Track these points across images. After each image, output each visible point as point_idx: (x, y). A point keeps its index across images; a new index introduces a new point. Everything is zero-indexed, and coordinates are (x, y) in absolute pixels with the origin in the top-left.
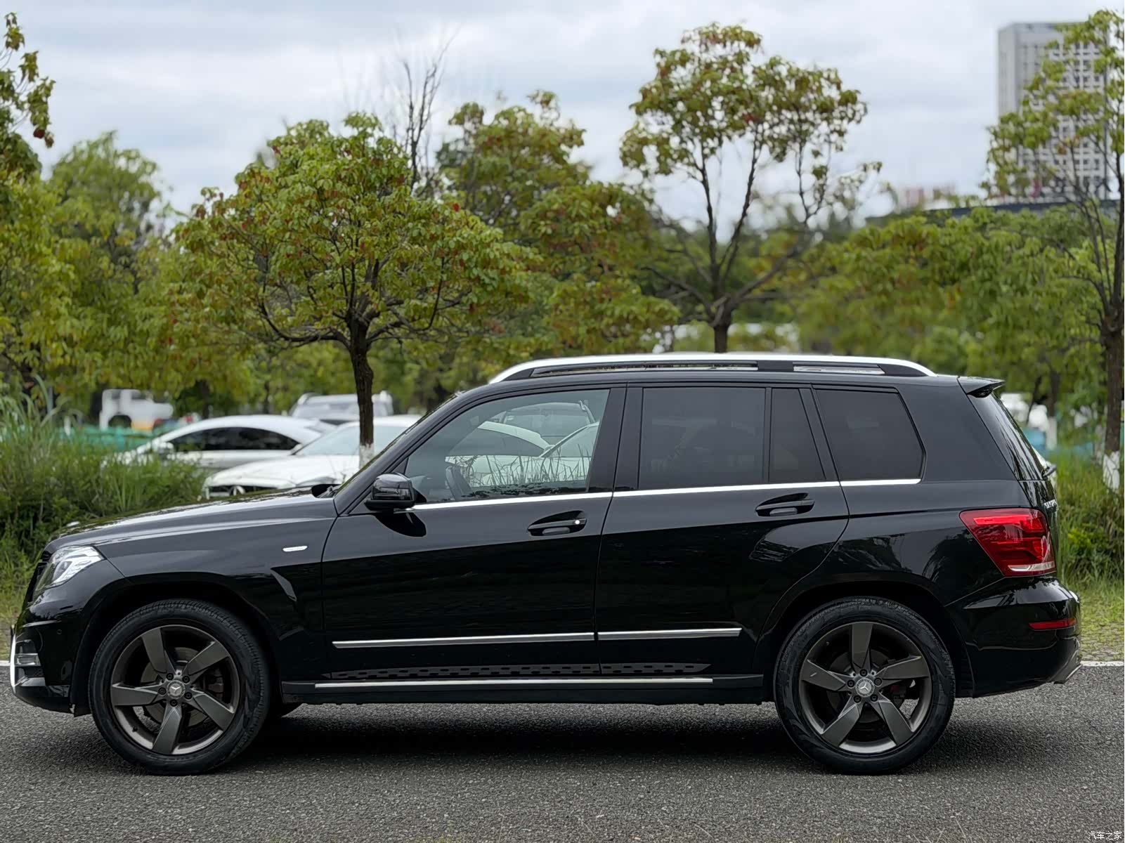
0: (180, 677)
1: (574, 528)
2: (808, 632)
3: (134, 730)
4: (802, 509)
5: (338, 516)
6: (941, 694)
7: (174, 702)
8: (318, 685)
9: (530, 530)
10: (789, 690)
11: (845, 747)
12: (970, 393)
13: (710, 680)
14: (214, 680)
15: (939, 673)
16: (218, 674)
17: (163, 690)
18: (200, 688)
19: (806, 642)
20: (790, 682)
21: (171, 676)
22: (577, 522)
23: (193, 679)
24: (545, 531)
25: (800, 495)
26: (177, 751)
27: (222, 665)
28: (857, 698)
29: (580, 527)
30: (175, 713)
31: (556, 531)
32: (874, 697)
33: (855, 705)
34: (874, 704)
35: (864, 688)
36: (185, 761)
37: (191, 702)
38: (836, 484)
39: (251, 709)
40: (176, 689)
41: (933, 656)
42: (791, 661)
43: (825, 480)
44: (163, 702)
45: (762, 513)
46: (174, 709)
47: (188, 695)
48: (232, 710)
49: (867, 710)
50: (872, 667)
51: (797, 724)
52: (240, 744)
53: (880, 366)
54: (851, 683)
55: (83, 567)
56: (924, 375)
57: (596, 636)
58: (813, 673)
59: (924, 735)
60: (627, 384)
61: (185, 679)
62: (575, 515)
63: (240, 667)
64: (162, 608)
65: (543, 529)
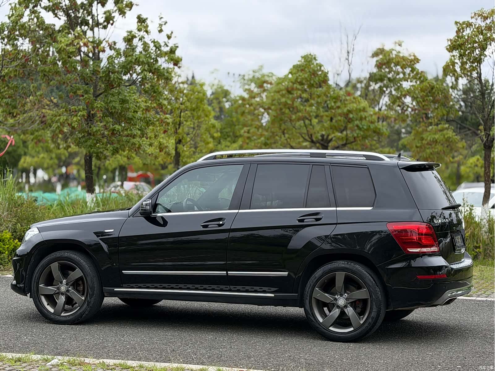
0: (65, 283)
1: (220, 225)
2: (316, 276)
3: (48, 304)
4: (317, 220)
5: (129, 217)
6: (374, 307)
7: (62, 294)
8: (115, 289)
9: (202, 226)
10: (307, 302)
11: (331, 328)
12: (402, 168)
13: (273, 295)
14: (79, 285)
15: (374, 297)
16: (80, 282)
17: (58, 289)
18: (74, 289)
19: (316, 279)
20: (308, 298)
21: (61, 283)
22: (221, 223)
23: (70, 284)
24: (209, 226)
25: (317, 213)
26: (62, 314)
27: (81, 278)
28: (338, 307)
29: (222, 225)
30: (63, 299)
31: (213, 226)
32: (346, 307)
33: (337, 310)
34: (346, 310)
35: (341, 302)
36: (68, 318)
37: (68, 294)
38: (335, 209)
39: (90, 299)
40: (63, 289)
41: (371, 289)
42: (309, 289)
43: (330, 207)
44: (59, 293)
45: (300, 221)
46: (62, 297)
47: (68, 291)
48: (83, 298)
49: (343, 313)
50: (345, 292)
51: (311, 317)
52: (87, 313)
53: (364, 156)
54: (336, 299)
55: (32, 236)
56: (383, 160)
57: (227, 273)
58: (318, 294)
59: (366, 325)
60: (251, 162)
61: (67, 284)
62: (220, 219)
63: (86, 280)
64: (58, 254)
65: (209, 225)
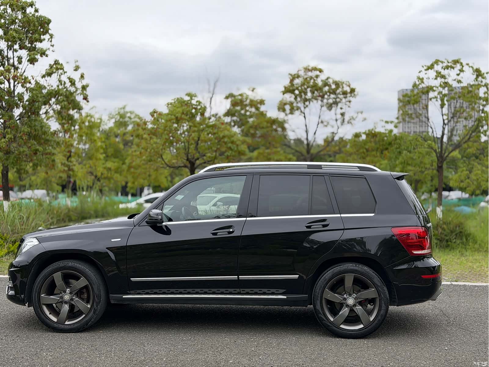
0: (69, 292)
1: (230, 233)
2: (326, 277)
3: (50, 314)
4: (324, 226)
5: (135, 226)
6: (383, 305)
7: (66, 303)
8: (124, 297)
9: (212, 233)
10: (318, 302)
11: (342, 326)
12: (396, 178)
13: (285, 297)
14: (83, 293)
15: (382, 296)
16: (85, 290)
17: (62, 298)
18: (77, 296)
19: (326, 281)
20: (319, 298)
21: (65, 292)
22: (231, 230)
23: (74, 293)
24: (218, 234)
25: (324, 220)
26: (67, 323)
27: (86, 287)
28: (347, 306)
29: (232, 232)
30: (66, 307)
31: (222, 234)
32: (355, 305)
33: (347, 309)
34: (354, 308)
35: (351, 301)
36: (70, 327)
37: (73, 303)
38: (339, 215)
39: (97, 306)
40: (67, 297)
41: (380, 289)
42: (319, 290)
43: (334, 214)
44: (63, 302)
45: (308, 227)
46: (66, 305)
47: (72, 299)
48: (89, 306)
49: (352, 310)
50: (354, 292)
51: (322, 317)
52: (93, 320)
53: (359, 167)
54: (345, 299)
55: (31, 246)
56: (376, 171)
57: (238, 277)
58: (329, 295)
59: (376, 322)
60: (253, 174)
61: (71, 293)
62: (230, 227)
63: (92, 288)
64: (61, 263)
65: (217, 233)
